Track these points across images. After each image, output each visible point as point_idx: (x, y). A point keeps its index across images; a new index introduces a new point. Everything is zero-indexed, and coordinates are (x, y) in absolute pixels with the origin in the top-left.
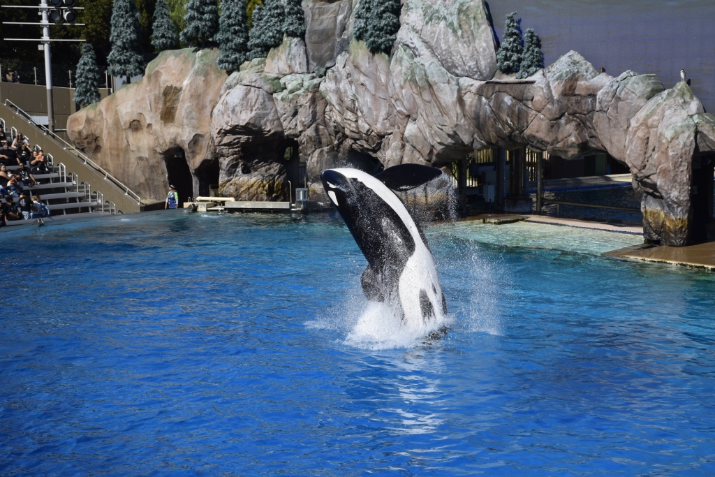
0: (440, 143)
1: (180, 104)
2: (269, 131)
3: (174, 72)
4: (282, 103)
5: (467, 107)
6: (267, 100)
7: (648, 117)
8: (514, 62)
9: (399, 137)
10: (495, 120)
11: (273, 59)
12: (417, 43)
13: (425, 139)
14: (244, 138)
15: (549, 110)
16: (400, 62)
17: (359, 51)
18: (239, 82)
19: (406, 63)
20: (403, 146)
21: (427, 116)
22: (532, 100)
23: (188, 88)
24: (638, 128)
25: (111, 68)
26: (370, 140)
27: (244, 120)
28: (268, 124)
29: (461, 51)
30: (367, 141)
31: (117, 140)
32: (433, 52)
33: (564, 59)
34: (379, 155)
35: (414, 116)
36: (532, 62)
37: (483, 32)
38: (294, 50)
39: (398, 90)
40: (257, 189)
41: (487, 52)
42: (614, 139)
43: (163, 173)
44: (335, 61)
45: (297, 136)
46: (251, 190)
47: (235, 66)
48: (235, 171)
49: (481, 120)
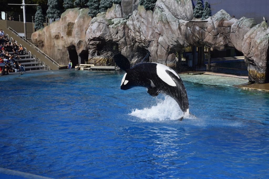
0: (172, 44)
1: (74, 29)
2: (107, 39)
3: (72, 17)
4: (112, 29)
5: (182, 31)
6: (106, 28)
7: (251, 34)
8: (200, 13)
9: (156, 42)
10: (193, 36)
11: (109, 12)
12: (163, 6)
13: (166, 43)
14: (98, 42)
15: (213, 32)
16: (157, 14)
17: (141, 9)
18: (96, 21)
19: (159, 14)
20: (158, 46)
21: (167, 34)
22: (207, 28)
23: (77, 23)
24: (247, 39)
25: (48, 15)
26: (145, 43)
27: (98, 35)
28: (107, 37)
29: (180, 9)
30: (144, 43)
31: (50, 42)
32: (169, 10)
33: (219, 13)
34: (149, 49)
35: (162, 34)
36: (207, 14)
37: (188, 2)
38: (117, 9)
39: (156, 24)
40: (103, 61)
41: (190, 10)
42: (238, 43)
43: (67, 55)
44: (132, 13)
45: (118, 41)
46: (101, 62)
47: (95, 15)
48: (94, 55)
49: (187, 36)
